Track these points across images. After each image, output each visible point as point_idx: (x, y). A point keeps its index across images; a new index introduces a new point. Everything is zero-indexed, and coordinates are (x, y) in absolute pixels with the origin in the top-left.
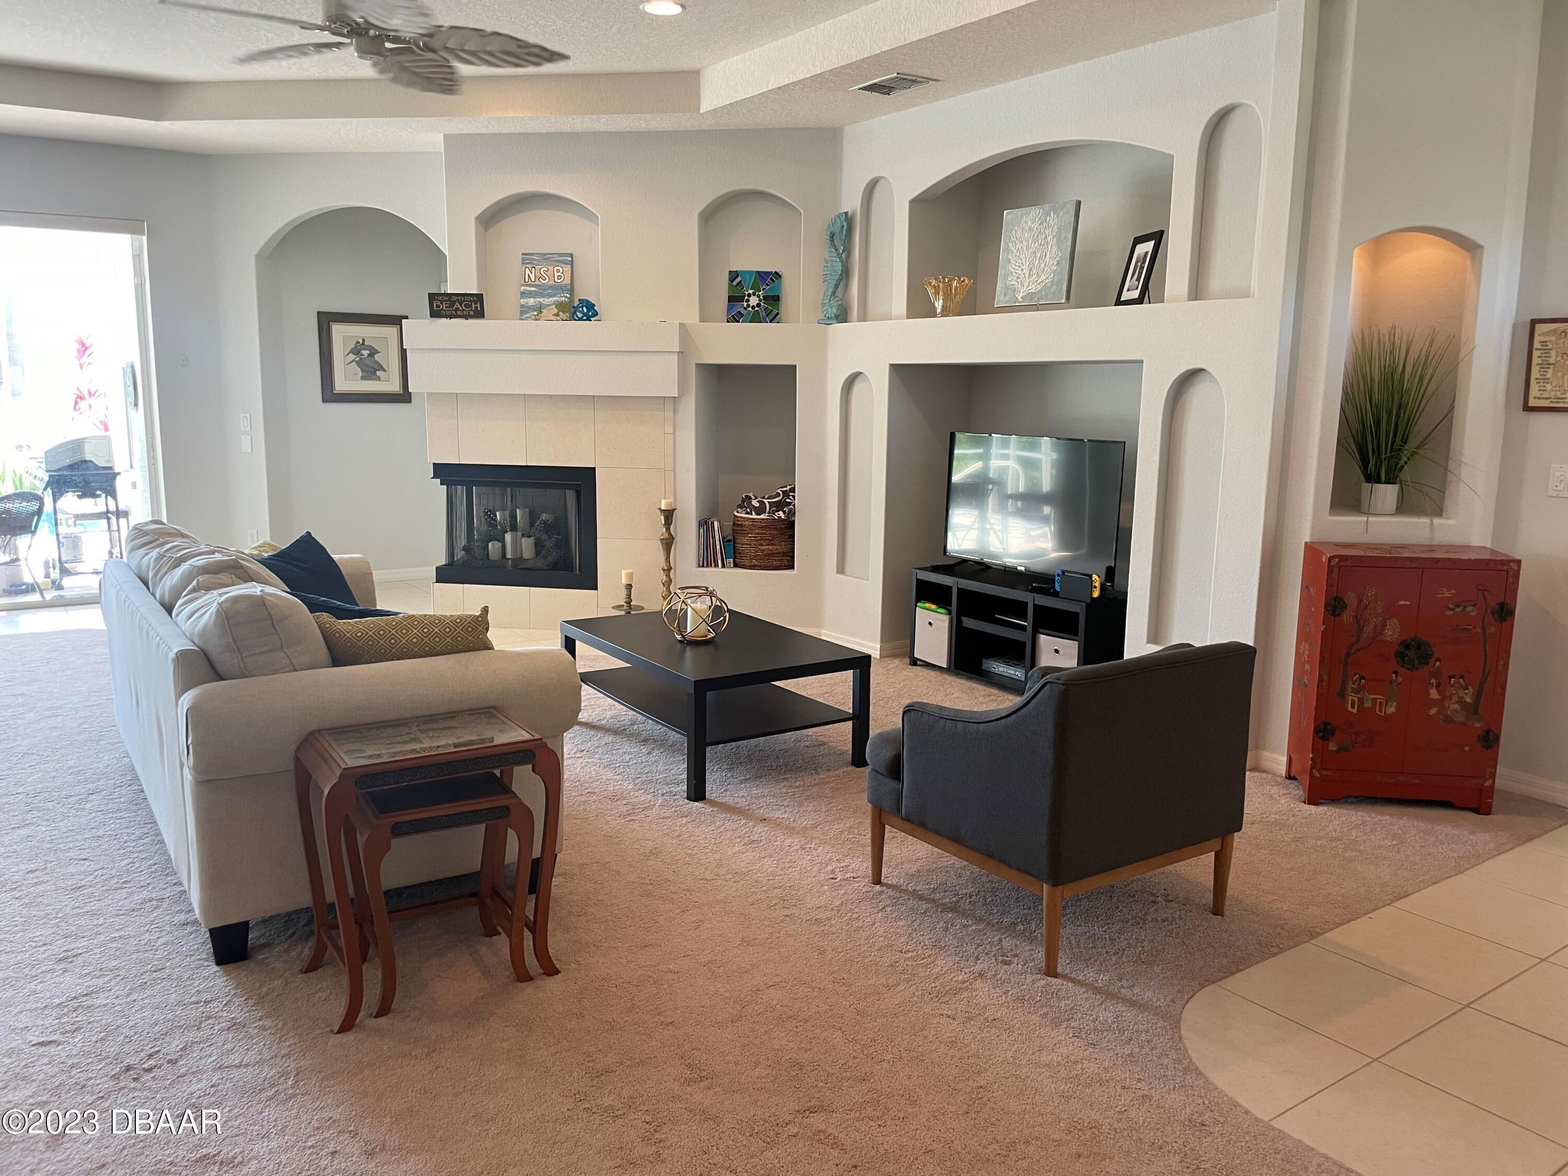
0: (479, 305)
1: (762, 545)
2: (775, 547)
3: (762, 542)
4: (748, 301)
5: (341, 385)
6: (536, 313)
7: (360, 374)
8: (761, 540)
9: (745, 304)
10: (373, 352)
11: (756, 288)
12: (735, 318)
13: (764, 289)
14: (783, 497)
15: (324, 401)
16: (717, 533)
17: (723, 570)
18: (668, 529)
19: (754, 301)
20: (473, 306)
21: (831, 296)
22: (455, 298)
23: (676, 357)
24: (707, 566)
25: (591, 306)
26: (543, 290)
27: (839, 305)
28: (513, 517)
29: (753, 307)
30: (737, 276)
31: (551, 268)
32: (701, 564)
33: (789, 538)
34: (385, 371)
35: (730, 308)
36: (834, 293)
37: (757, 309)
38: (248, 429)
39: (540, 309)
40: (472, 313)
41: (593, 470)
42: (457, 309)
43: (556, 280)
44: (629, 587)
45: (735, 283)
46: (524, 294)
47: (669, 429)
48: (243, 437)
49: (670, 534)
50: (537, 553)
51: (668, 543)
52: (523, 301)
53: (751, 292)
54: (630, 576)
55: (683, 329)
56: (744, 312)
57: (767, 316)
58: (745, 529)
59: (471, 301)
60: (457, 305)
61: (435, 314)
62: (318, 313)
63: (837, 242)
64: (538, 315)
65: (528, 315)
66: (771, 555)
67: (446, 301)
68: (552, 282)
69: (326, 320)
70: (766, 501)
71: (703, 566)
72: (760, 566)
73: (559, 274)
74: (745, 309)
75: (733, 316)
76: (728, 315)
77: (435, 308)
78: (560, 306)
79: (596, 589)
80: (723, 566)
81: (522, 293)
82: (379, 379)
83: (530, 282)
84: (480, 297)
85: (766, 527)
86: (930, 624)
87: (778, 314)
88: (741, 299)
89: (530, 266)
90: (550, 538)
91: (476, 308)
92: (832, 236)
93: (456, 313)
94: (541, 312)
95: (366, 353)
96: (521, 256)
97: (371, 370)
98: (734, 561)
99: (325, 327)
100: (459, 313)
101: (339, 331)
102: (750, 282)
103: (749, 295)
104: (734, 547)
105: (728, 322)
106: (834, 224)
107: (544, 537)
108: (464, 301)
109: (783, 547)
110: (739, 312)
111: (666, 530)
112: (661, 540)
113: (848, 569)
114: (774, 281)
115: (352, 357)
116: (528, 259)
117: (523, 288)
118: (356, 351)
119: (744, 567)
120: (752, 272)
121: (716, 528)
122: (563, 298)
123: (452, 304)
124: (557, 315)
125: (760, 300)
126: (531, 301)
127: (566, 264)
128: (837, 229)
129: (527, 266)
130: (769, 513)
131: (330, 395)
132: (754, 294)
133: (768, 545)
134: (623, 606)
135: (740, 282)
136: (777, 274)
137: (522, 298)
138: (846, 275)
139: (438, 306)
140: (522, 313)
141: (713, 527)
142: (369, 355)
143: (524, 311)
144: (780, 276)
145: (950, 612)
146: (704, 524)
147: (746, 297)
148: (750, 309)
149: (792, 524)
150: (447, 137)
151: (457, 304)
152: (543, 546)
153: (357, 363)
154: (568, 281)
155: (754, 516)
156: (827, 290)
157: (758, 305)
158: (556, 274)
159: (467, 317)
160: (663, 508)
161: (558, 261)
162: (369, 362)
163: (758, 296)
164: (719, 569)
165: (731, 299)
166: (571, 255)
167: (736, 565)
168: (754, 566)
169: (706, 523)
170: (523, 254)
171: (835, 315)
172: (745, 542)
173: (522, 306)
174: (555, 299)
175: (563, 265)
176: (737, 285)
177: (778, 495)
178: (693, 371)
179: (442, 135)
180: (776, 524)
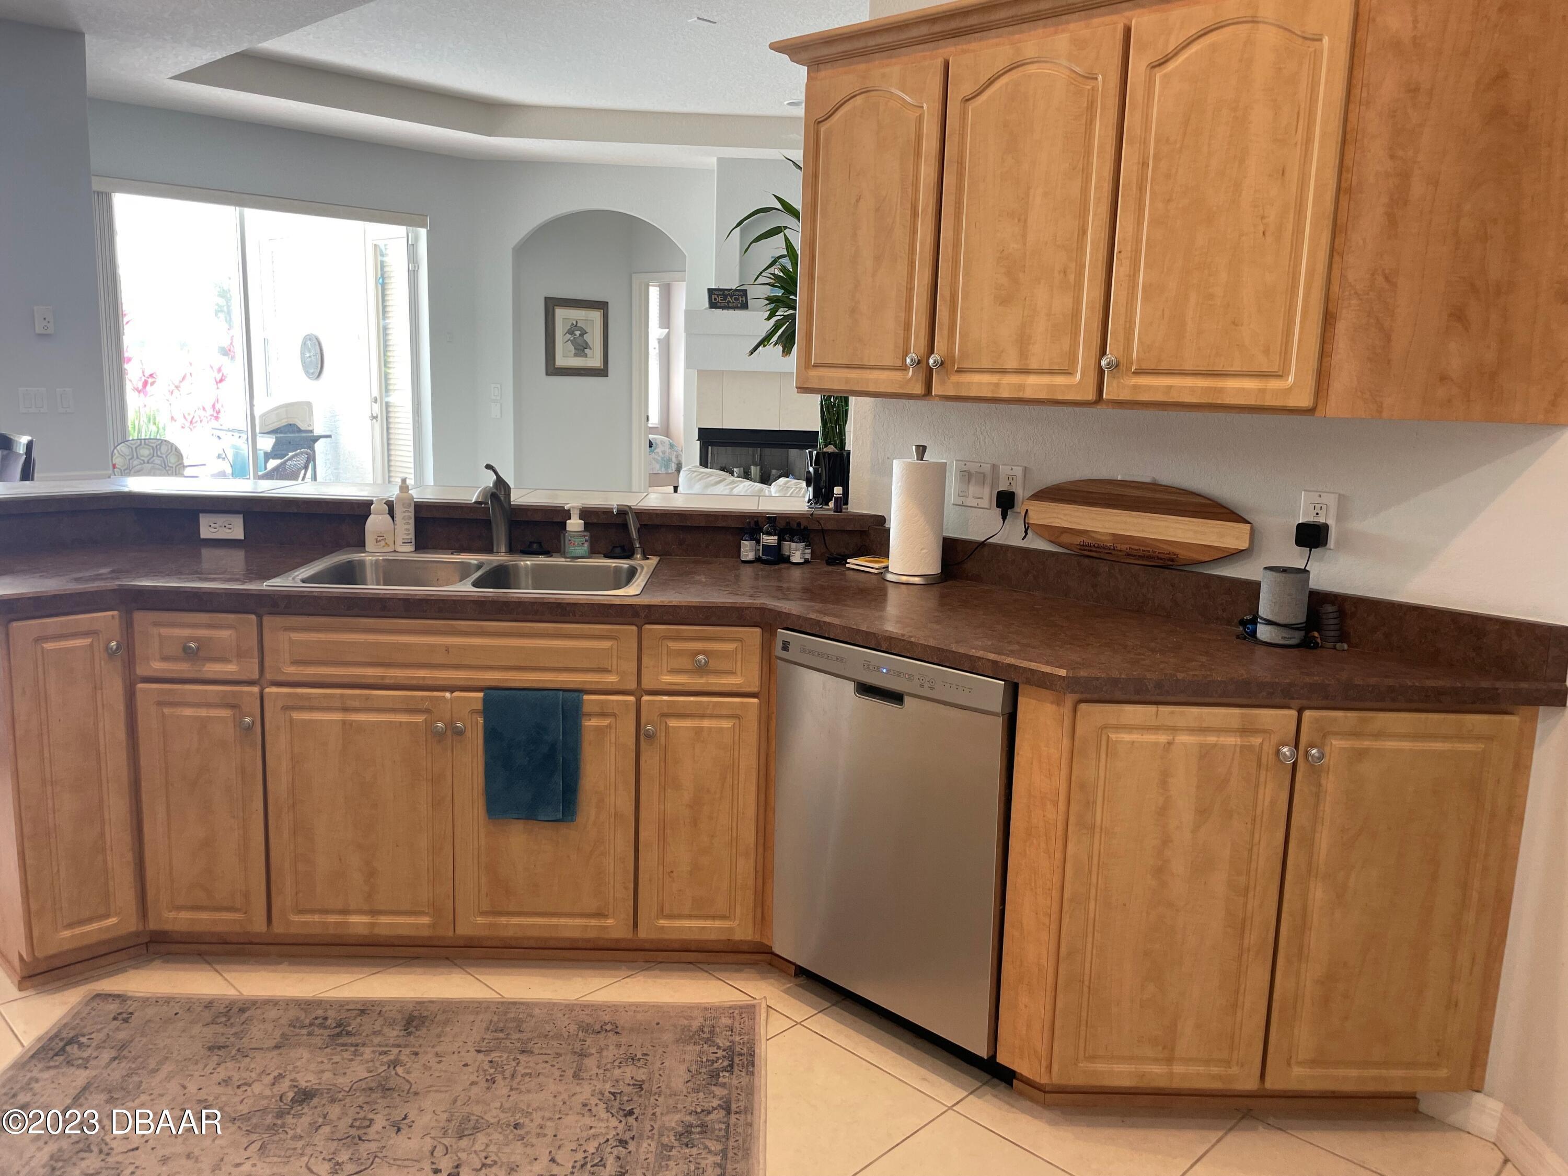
0: (744, 299)
5: (560, 362)
7: (574, 351)
10: (583, 333)
15: (547, 374)
20: (740, 299)
22: (727, 293)
34: (590, 349)
38: (499, 398)
40: (739, 305)
42: (729, 301)
48: (491, 404)
59: (738, 295)
60: (729, 298)
61: (713, 305)
62: (546, 298)
67: (721, 295)
69: (552, 304)
77: (713, 301)
82: (586, 356)
84: (744, 292)
91: (742, 301)
95: (578, 333)
97: (581, 348)
99: (551, 310)
100: (730, 305)
101: (561, 314)
108: (733, 295)
115: (568, 336)
118: (571, 332)
123: (725, 297)
131: (553, 370)
139: (715, 299)
142: (580, 335)
150: (719, 159)
153: (571, 341)
159: (735, 309)
162: (580, 341)
179: (716, 158)
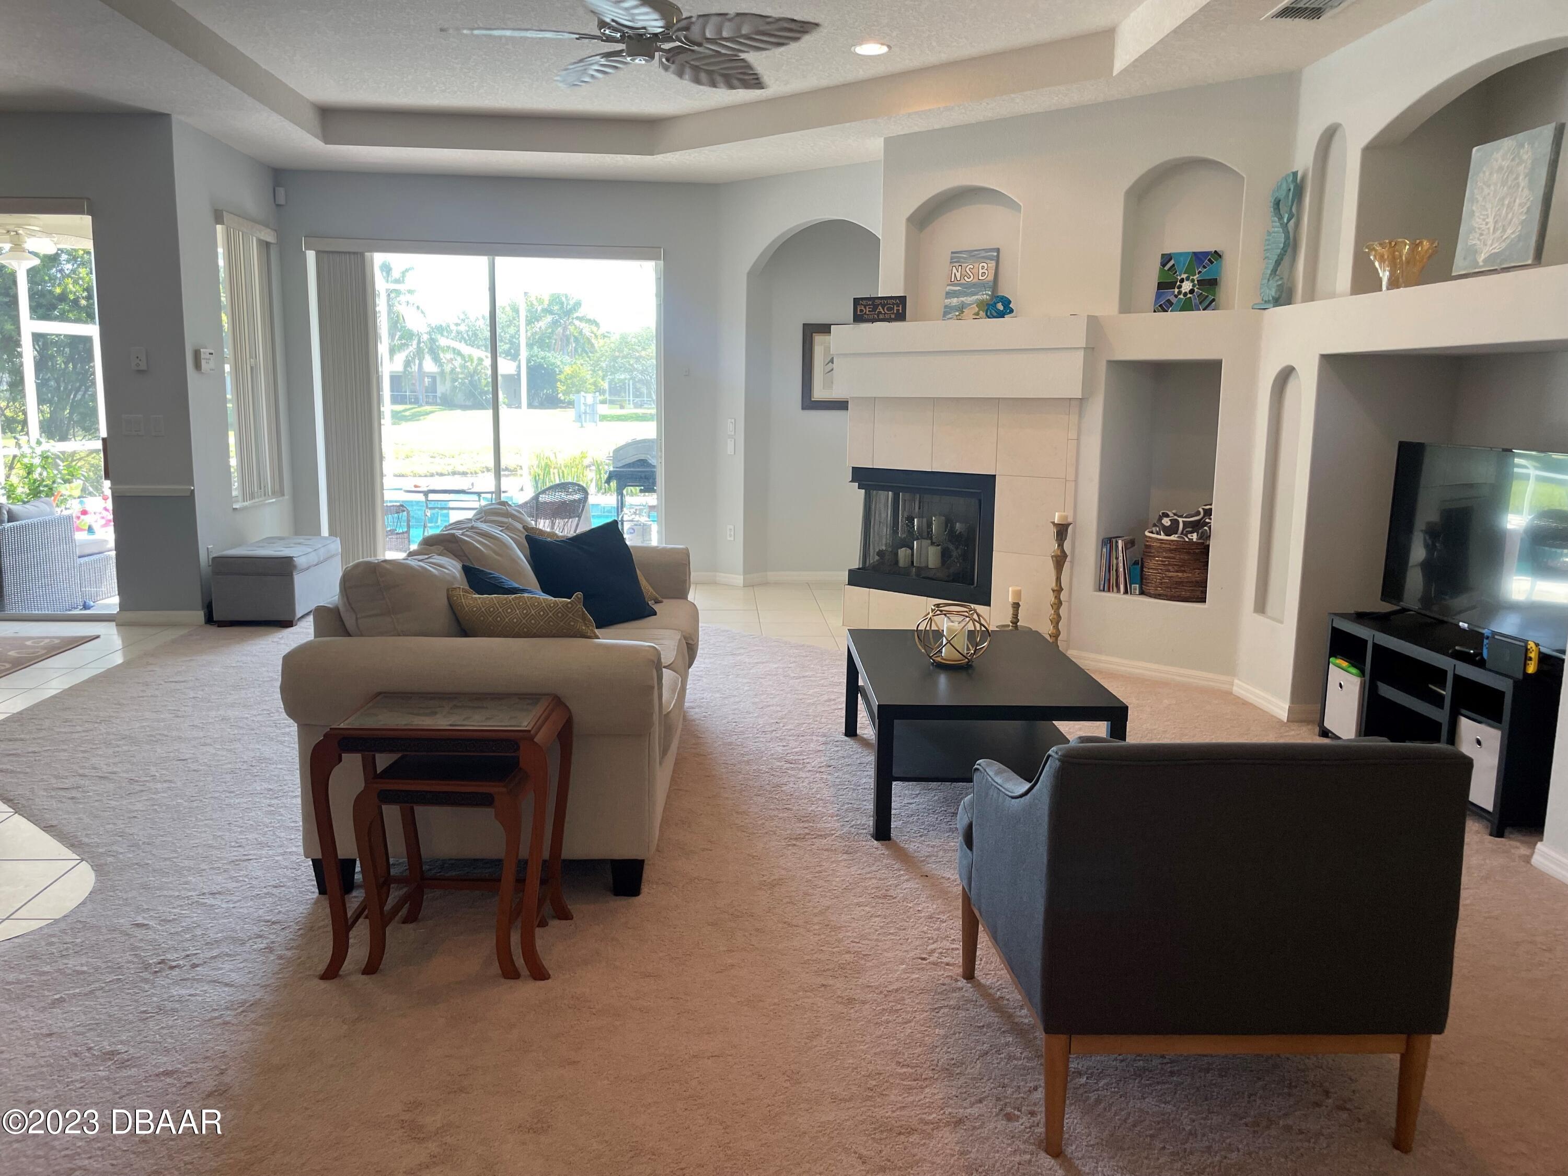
0: (900, 308)
1: (1169, 571)
2: (1185, 575)
3: (1170, 568)
4: (1180, 287)
5: (819, 393)
6: (957, 313)
8: (1169, 565)
9: (1176, 290)
11: (1190, 271)
12: (1163, 307)
13: (1200, 272)
14: (1204, 517)
15: (805, 408)
16: (1121, 554)
17: (1126, 596)
18: (1061, 545)
19: (1187, 286)
20: (895, 308)
21: (1271, 275)
22: (878, 302)
23: (1081, 354)
24: (1109, 591)
25: (1007, 302)
26: (969, 289)
27: (1278, 286)
28: (929, 525)
29: (1185, 294)
30: (1170, 259)
31: (976, 265)
32: (1102, 588)
33: (1204, 566)
35: (1158, 296)
36: (1274, 271)
37: (1189, 295)
38: (733, 433)
39: (961, 308)
40: (893, 316)
41: (993, 477)
42: (879, 313)
43: (980, 278)
44: (1016, 606)
45: (1166, 268)
46: (949, 295)
47: (1073, 435)
48: (729, 440)
49: (1063, 551)
50: (943, 562)
51: (1060, 561)
52: (947, 301)
53: (1184, 276)
54: (1018, 594)
55: (1094, 323)
56: (1174, 300)
57: (1201, 303)
58: (1153, 551)
59: (893, 304)
60: (880, 309)
61: (858, 318)
62: (804, 325)
63: (1284, 209)
64: (959, 315)
65: (950, 316)
66: (1180, 583)
67: (870, 305)
68: (976, 280)
69: (809, 332)
70: (1180, 520)
71: (1104, 590)
72: (1166, 596)
73: (984, 271)
74: (1176, 296)
75: (1161, 306)
76: (1155, 305)
77: (859, 313)
78: (980, 304)
79: (989, 605)
80: (1126, 592)
81: (947, 293)
83: (956, 282)
84: (902, 300)
85: (1175, 550)
86: (1341, 686)
87: (1213, 300)
88: (1172, 285)
89: (957, 265)
90: (957, 548)
91: (898, 310)
92: (1277, 203)
93: (878, 316)
94: (963, 312)
96: (950, 254)
98: (1141, 588)
99: (808, 338)
100: (881, 316)
101: (820, 342)
102: (1184, 264)
103: (1182, 281)
104: (1142, 570)
105: (1155, 311)
106: (1279, 188)
107: (951, 547)
108: (887, 304)
109: (1196, 576)
110: (1169, 301)
111: (1059, 546)
112: (1052, 557)
113: (1269, 608)
114: (1212, 262)
115: (831, 366)
116: (956, 258)
117: (949, 288)
119: (1150, 595)
120: (1189, 253)
121: (1120, 548)
122: (985, 296)
123: (875, 307)
124: (977, 314)
125: (1194, 286)
126: (955, 301)
127: (992, 260)
128: (1282, 194)
129: (955, 264)
130: (1182, 533)
131: (810, 403)
132: (1188, 279)
133: (1177, 572)
134: (1009, 626)
135: (1174, 265)
136: (1217, 255)
137: (946, 298)
138: (1290, 246)
139: (862, 311)
140: (945, 314)
141: (1117, 547)
143: (947, 311)
144: (1220, 256)
145: (1362, 673)
146: (1108, 542)
147: (1178, 283)
148: (1181, 296)
149: (1206, 549)
150: (888, 141)
151: (880, 307)
152: (950, 556)
154: (991, 278)
155: (1163, 537)
156: (1267, 268)
157: (1192, 291)
158: (981, 271)
159: (889, 320)
160: (1056, 522)
161: (984, 257)
163: (1193, 281)
164: (1121, 596)
165: (1162, 286)
166: (998, 250)
167: (1142, 593)
168: (1160, 595)
169: (1111, 542)
170: (952, 253)
171: (1273, 298)
172: (1153, 566)
173: (946, 307)
174: (976, 297)
175: (988, 261)
176: (1169, 269)
177: (1198, 513)
178: (1102, 371)
179: (883, 139)
180: (1186, 547)
